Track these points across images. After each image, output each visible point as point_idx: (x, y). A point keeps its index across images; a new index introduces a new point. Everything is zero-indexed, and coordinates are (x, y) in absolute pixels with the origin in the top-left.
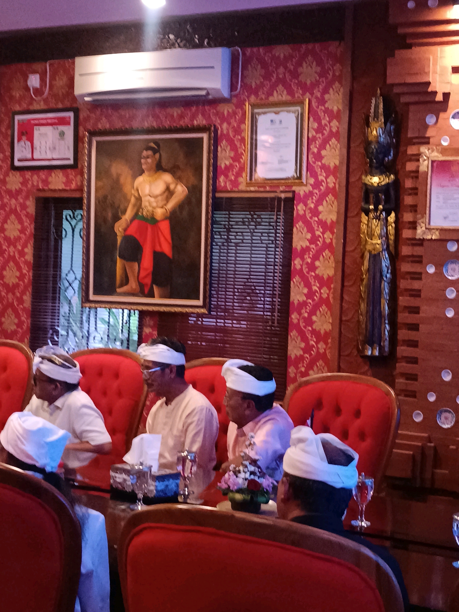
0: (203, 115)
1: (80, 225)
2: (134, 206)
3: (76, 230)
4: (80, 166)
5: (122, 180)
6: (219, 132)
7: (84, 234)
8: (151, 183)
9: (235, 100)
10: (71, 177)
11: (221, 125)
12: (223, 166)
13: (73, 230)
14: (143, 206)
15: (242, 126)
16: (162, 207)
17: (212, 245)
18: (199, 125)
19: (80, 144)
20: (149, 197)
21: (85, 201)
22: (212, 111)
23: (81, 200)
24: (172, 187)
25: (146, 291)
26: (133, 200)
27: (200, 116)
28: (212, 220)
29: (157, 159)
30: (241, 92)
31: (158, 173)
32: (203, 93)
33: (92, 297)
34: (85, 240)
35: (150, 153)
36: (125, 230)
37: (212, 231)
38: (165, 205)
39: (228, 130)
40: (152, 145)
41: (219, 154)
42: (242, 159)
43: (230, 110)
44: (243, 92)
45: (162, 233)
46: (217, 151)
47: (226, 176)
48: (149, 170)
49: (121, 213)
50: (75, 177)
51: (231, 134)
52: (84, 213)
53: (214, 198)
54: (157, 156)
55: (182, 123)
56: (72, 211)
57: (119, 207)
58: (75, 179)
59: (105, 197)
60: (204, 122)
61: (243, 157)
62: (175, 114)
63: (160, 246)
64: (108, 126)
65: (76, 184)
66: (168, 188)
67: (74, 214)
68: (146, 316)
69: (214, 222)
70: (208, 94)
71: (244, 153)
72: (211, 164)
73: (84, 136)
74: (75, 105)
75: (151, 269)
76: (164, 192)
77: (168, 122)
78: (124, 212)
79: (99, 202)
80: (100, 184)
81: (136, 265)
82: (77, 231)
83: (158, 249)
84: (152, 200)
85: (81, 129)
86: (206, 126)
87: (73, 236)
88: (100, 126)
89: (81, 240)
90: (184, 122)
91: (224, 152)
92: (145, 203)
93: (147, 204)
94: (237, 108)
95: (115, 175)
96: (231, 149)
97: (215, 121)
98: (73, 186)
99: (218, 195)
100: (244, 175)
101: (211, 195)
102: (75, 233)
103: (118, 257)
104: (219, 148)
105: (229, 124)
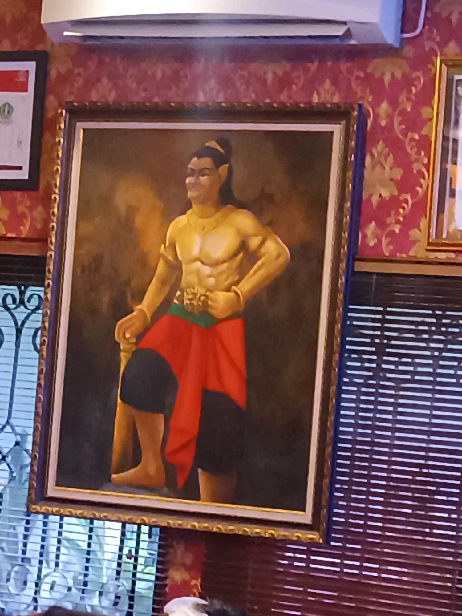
0: (335, 83)
1: (36, 321)
2: (163, 282)
3: (24, 331)
4: (42, 184)
5: (139, 221)
6: (370, 122)
7: (42, 343)
8: (205, 232)
9: (409, 51)
10: (21, 209)
11: (376, 105)
12: (375, 200)
13: (19, 332)
14: (183, 284)
15: (425, 112)
16: (228, 290)
17: (340, 383)
18: (323, 104)
19: (47, 136)
20: (198, 264)
21: (51, 267)
22: (356, 73)
23: (41, 262)
24: (254, 242)
25: (181, 482)
26: (161, 268)
27: (327, 84)
28: (344, 325)
29: (223, 180)
30: (426, 34)
31: (223, 211)
32: (339, 31)
33: (52, 491)
34: (45, 356)
35: (207, 162)
36: (140, 337)
37: (343, 350)
38: (237, 283)
39: (390, 117)
40: (213, 144)
41: (366, 173)
42: (421, 186)
43: (398, 75)
44: (431, 31)
45: (224, 348)
46: (363, 165)
47: (382, 225)
48: (203, 201)
49: (133, 297)
50: (31, 208)
51: (398, 128)
52: (46, 293)
53: (351, 273)
54: (224, 169)
55: (283, 97)
56: (19, 288)
57: (127, 283)
58: (31, 212)
59: (97, 260)
60: (336, 99)
61: (422, 181)
62: (270, 77)
63: (219, 378)
64: (112, 97)
65: (32, 226)
66: (243, 246)
67: (22, 293)
68: (178, 544)
69: (347, 330)
70: (348, 34)
71: (426, 173)
72: (348, 196)
73: (57, 117)
74: (40, 47)
75: (195, 431)
76: (235, 255)
77: (253, 96)
78: (140, 296)
79: (83, 271)
80: (87, 228)
81: (160, 419)
82: (27, 333)
83: (213, 385)
84: (207, 270)
85: (51, 100)
86: (339, 107)
87: (17, 345)
88: (94, 96)
89: (37, 355)
90: (290, 97)
91: (378, 168)
92: (187, 278)
93: (193, 279)
94: (414, 68)
95: (123, 210)
96: (397, 164)
97: (362, 98)
98: (25, 231)
99: (361, 267)
100: (423, 223)
101: (343, 266)
102: (22, 338)
103: (119, 401)
104: (368, 159)
105: (394, 103)
